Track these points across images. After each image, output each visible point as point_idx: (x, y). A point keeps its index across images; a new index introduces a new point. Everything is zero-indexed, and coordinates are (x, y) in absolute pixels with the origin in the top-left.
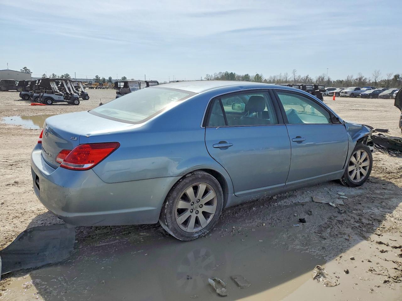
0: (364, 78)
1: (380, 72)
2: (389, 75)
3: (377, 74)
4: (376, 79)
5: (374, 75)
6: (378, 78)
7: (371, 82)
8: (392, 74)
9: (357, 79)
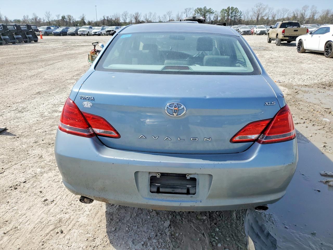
0: (38, 18)
1: (50, 13)
2: (58, 16)
3: (48, 15)
4: (49, 20)
5: (46, 16)
6: (50, 18)
7: (45, 21)
8: (60, 15)
9: (33, 19)
